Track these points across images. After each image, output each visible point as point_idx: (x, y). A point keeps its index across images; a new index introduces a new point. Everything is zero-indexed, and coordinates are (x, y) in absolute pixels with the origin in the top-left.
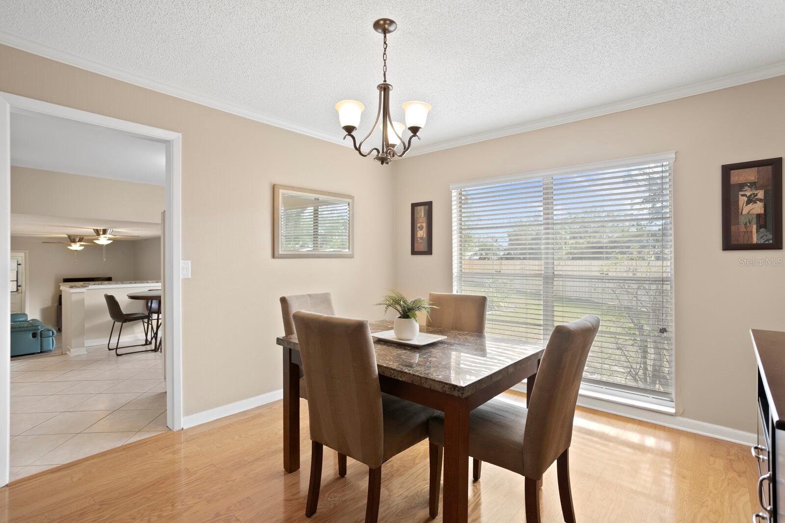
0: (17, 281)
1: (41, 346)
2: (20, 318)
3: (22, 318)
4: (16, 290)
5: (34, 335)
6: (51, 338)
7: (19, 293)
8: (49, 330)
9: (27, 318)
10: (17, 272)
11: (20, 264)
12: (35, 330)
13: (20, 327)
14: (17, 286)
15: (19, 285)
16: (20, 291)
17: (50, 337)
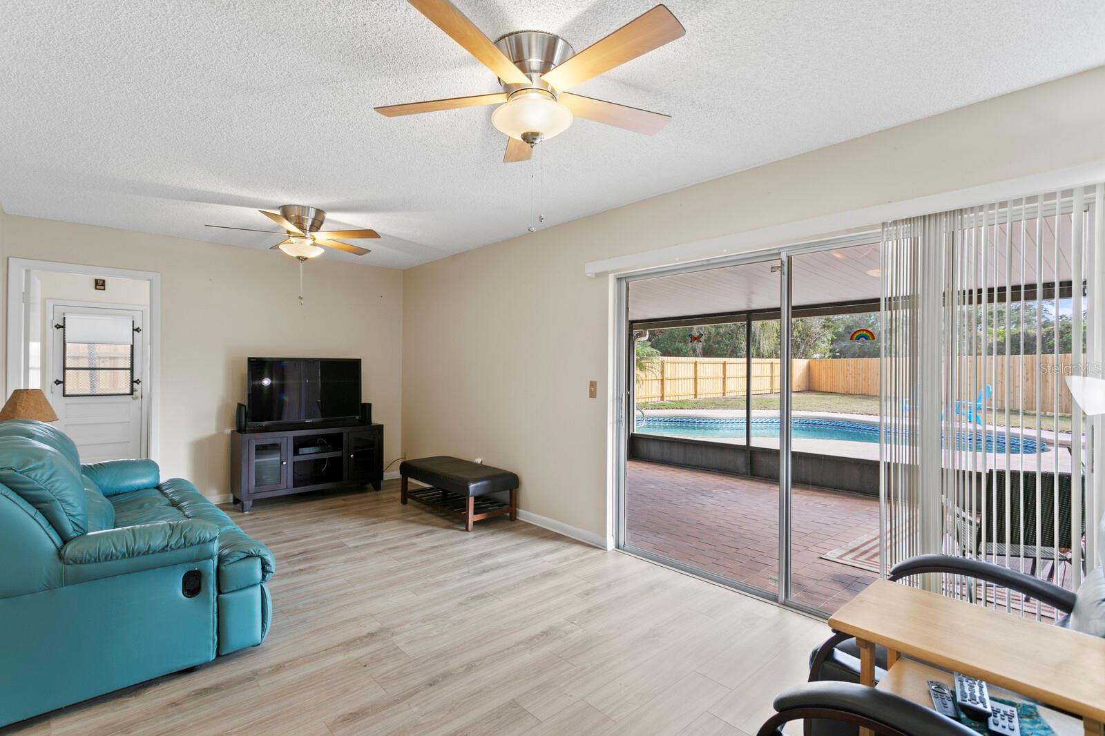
0: (132, 369)
1: (219, 632)
2: (136, 476)
3: (144, 476)
4: (128, 391)
5: (193, 584)
6: (257, 592)
7: (137, 398)
8: (250, 556)
9: (158, 477)
10: (132, 347)
11: (138, 330)
12: (198, 560)
13: (131, 554)
14: (133, 382)
15: (135, 379)
16: (137, 394)
17: (254, 585)
